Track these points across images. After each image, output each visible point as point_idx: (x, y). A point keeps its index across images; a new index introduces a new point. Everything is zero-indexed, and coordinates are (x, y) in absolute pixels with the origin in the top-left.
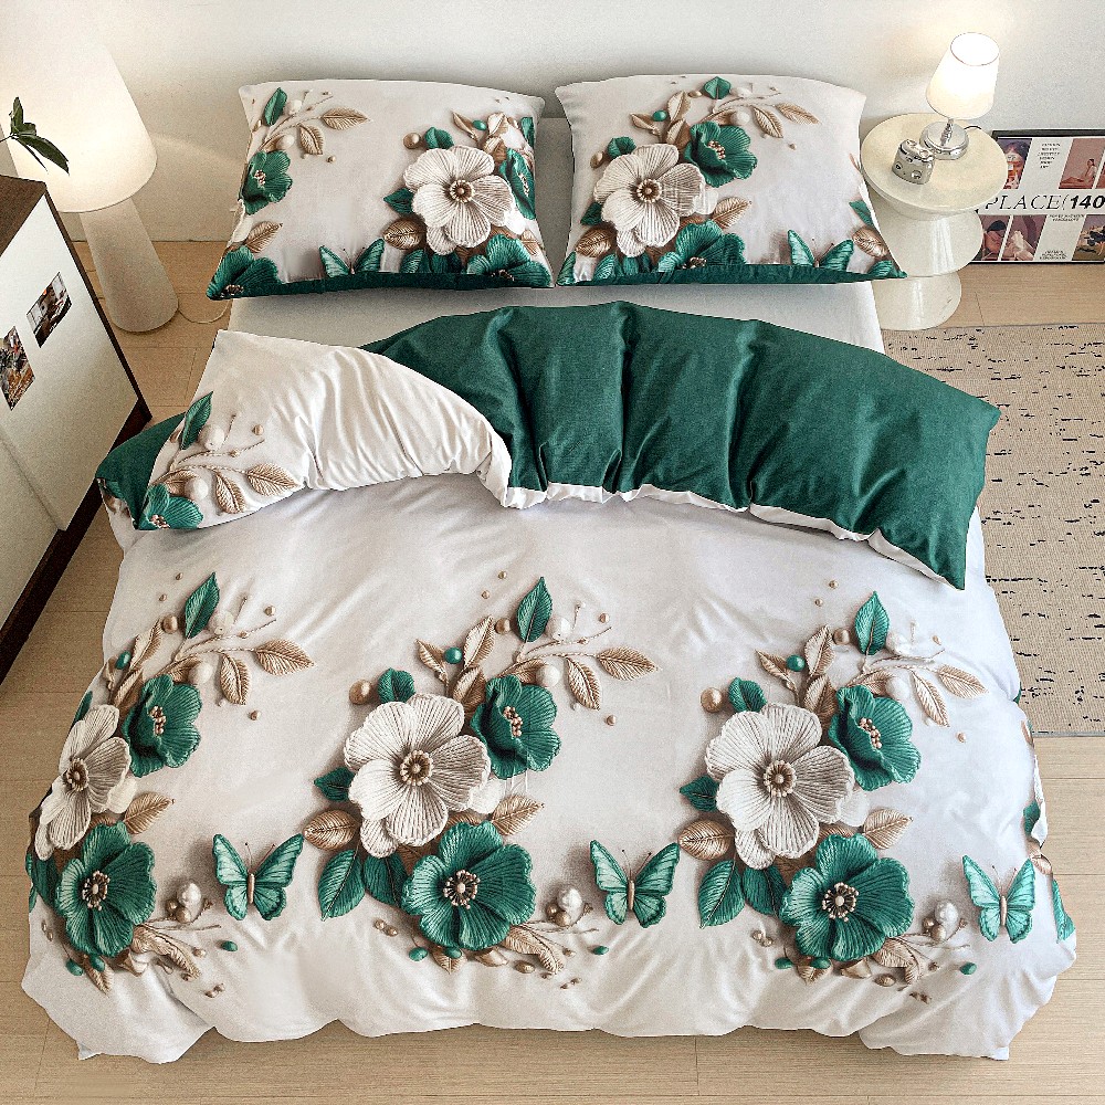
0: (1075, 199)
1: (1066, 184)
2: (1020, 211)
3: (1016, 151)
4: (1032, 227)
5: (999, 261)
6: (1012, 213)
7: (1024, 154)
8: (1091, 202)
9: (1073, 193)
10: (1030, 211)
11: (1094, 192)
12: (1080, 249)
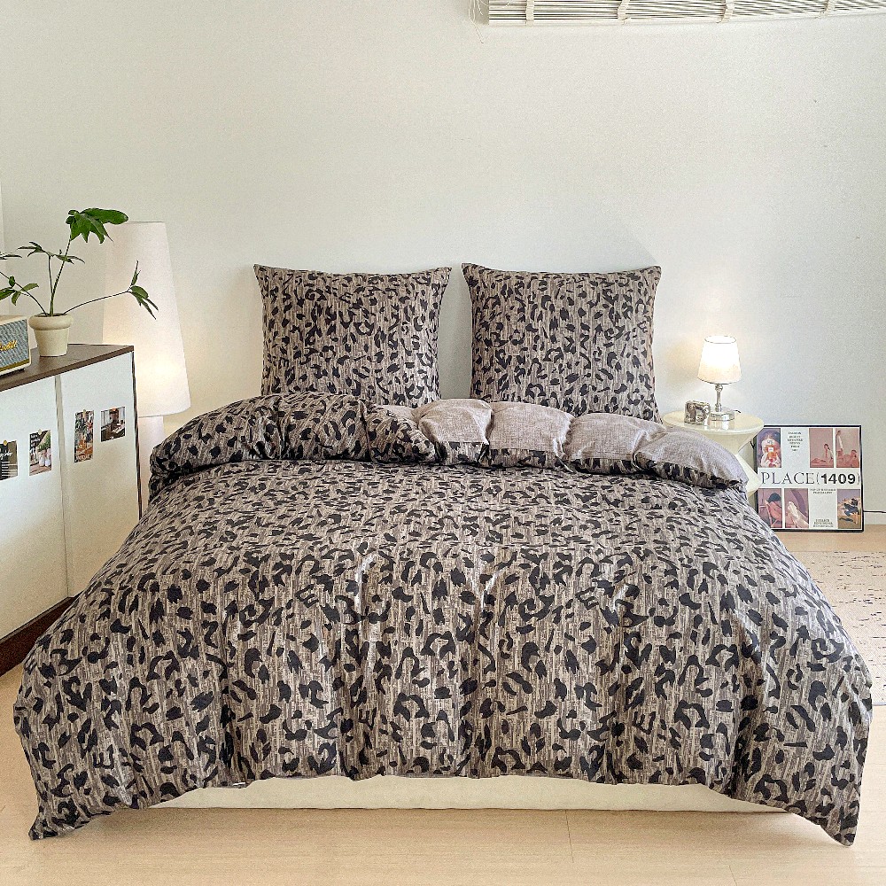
0: (824, 476)
1: (814, 464)
2: (788, 486)
3: (771, 437)
4: (800, 498)
5: (784, 528)
6: (783, 487)
7: (778, 440)
8: (837, 478)
9: (823, 471)
10: (794, 486)
11: (837, 471)
12: (840, 519)
